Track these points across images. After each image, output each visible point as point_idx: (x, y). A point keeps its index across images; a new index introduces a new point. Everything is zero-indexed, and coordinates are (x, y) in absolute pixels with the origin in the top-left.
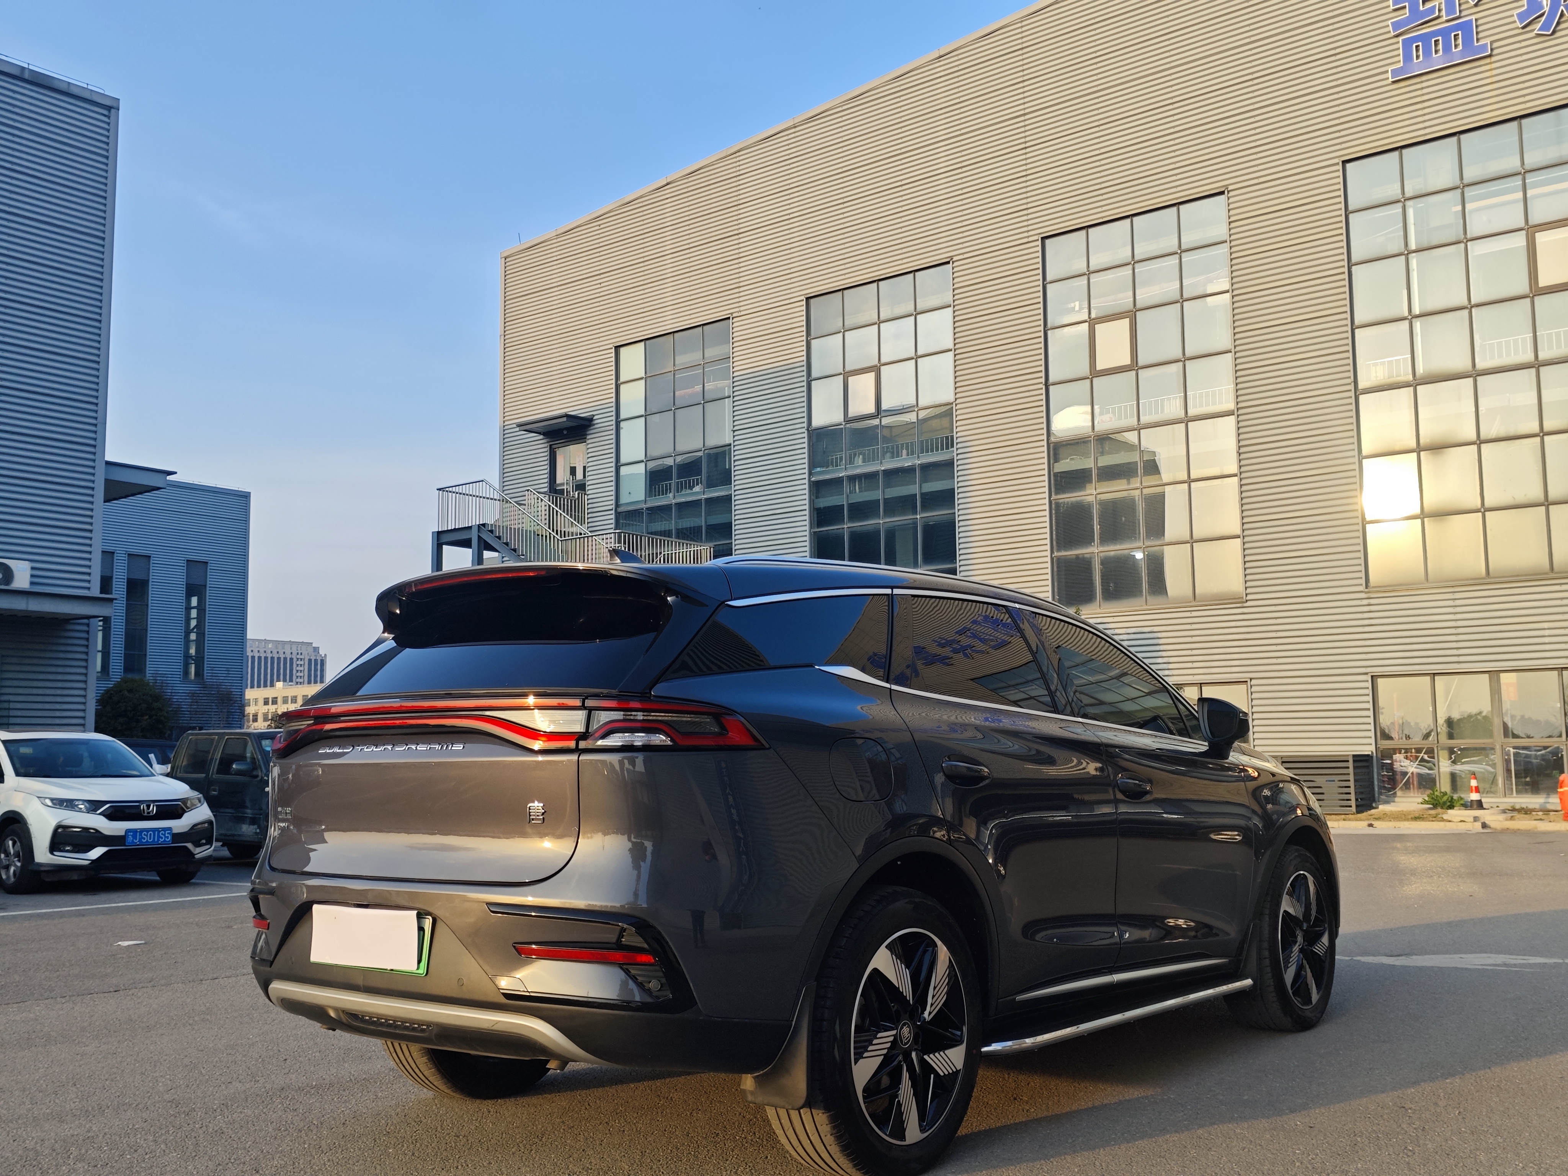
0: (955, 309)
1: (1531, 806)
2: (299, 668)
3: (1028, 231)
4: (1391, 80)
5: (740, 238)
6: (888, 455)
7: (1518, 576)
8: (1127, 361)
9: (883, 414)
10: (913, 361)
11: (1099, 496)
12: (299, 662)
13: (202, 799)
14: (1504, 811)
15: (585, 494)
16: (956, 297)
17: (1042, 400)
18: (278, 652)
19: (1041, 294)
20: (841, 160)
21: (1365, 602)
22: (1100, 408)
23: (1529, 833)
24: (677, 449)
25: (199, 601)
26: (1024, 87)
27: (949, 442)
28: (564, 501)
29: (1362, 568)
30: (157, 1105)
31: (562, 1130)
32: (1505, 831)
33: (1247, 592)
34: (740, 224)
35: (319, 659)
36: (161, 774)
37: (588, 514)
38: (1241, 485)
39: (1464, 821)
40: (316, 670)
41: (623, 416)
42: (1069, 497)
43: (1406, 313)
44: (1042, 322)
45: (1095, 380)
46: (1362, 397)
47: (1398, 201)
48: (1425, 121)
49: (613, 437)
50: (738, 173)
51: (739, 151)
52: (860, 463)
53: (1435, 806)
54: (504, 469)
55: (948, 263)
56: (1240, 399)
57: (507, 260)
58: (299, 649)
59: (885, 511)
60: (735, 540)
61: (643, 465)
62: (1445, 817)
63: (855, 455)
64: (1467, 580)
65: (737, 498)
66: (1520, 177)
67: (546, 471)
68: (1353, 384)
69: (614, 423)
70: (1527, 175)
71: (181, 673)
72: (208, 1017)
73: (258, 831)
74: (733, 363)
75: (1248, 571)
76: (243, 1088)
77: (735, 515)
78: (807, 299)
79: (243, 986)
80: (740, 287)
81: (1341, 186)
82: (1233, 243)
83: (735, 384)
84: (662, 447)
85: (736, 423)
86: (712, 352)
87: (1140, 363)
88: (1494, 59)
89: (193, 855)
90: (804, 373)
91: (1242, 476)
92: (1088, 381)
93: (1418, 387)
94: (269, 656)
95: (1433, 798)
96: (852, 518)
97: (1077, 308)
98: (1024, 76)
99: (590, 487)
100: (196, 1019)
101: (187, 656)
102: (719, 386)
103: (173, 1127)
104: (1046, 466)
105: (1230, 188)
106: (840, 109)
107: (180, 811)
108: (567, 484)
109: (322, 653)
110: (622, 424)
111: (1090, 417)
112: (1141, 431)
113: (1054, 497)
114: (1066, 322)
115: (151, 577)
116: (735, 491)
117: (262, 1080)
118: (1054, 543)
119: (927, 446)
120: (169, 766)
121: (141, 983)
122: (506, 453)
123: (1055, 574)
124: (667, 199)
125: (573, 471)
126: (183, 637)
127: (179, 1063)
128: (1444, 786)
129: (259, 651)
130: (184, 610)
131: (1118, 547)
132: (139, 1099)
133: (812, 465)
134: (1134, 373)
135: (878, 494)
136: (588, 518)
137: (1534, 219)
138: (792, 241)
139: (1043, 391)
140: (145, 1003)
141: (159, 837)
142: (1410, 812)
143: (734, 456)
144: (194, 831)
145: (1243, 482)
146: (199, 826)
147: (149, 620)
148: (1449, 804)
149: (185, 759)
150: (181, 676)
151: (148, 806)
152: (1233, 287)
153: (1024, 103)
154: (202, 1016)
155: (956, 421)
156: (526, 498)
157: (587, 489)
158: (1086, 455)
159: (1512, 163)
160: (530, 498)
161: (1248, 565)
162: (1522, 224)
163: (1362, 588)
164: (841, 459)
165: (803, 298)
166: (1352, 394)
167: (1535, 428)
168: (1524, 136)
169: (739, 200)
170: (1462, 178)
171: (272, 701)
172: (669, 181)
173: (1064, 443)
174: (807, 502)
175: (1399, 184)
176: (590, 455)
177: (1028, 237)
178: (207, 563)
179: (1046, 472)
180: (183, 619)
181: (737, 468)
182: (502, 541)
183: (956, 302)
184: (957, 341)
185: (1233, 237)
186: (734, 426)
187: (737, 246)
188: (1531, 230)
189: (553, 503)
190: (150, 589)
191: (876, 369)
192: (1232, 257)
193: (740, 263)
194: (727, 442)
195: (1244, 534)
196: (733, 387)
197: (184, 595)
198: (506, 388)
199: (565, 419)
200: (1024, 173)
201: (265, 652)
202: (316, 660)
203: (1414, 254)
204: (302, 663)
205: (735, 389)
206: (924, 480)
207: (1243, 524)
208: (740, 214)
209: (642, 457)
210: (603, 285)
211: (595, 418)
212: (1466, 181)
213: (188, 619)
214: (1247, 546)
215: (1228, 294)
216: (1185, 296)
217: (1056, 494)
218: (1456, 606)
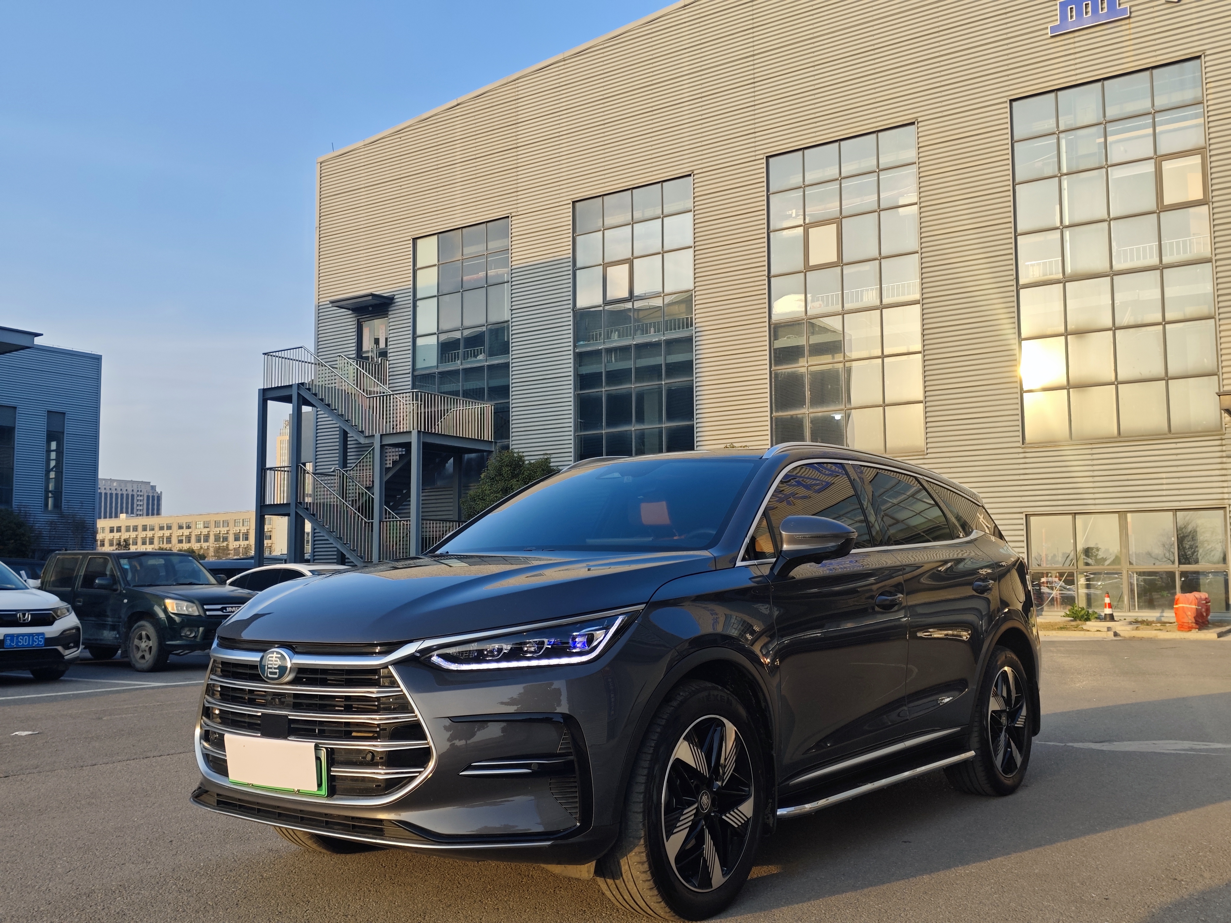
0: (695, 213)
1: (1150, 619)
2: (139, 503)
3: (756, 151)
4: (1050, 35)
5: (518, 151)
6: (639, 332)
7: (1143, 436)
8: (834, 258)
9: (635, 299)
10: (661, 255)
11: (809, 368)
12: (139, 498)
13: (71, 609)
14: (1130, 623)
15: (387, 360)
16: (696, 204)
17: (765, 289)
18: (121, 490)
19: (765, 203)
20: (602, 89)
21: (1022, 455)
22: (812, 296)
23: (1151, 640)
24: (464, 324)
25: (58, 445)
26: (753, 33)
27: (688, 323)
28: (369, 365)
29: (1020, 428)
30: (59, 887)
31: (441, 909)
32: (1133, 639)
33: (928, 446)
34: (518, 139)
35: (156, 495)
36: (34, 588)
37: (389, 376)
38: (924, 361)
39: (1100, 631)
40: (153, 505)
41: (419, 296)
42: (786, 369)
43: (1058, 224)
44: (766, 226)
45: (808, 273)
46: (1022, 292)
47: (1054, 134)
48: (1076, 69)
49: (411, 313)
50: (517, 97)
51: (518, 79)
52: (616, 338)
53: (1075, 619)
54: (318, 338)
55: (690, 175)
56: (925, 291)
57: (322, 165)
58: (139, 487)
59: (636, 378)
60: (512, 400)
61: (436, 336)
62: (1085, 627)
63: (612, 332)
64: (1103, 438)
65: (514, 365)
66: (1151, 116)
67: (354, 341)
68: (1015, 280)
69: (411, 301)
70: (1156, 115)
71: (43, 505)
72: (94, 801)
73: (118, 636)
74: (511, 254)
75: (929, 430)
76: (137, 870)
77: (512, 379)
78: (574, 202)
79: (121, 772)
80: (518, 191)
81: (1009, 120)
82: (921, 165)
83: (513, 271)
84: (451, 322)
85: (513, 304)
86: (494, 245)
87: (845, 261)
88: (1132, 20)
89: (63, 656)
90: (571, 264)
91: (925, 354)
92: (803, 274)
93: (1067, 284)
94: (114, 492)
95: (1073, 613)
96: (608, 384)
97: (794, 215)
98: (753, 23)
99: (391, 355)
100: (83, 802)
101: (47, 491)
102: (499, 273)
103: (77, 909)
104: (767, 343)
105: (920, 119)
106: (602, 47)
107: (51, 619)
108: (372, 351)
109: (158, 490)
110: (419, 303)
111: (803, 304)
112: (845, 315)
113: (773, 368)
114: (785, 226)
115: (17, 424)
116: (512, 359)
117: (153, 861)
118: (773, 405)
119: (671, 326)
120: (39, 581)
121: (27, 769)
122: (320, 325)
123: (774, 430)
124: (457, 117)
125: (377, 341)
126: (44, 475)
127: (74, 846)
128: (1081, 603)
129: (105, 489)
130: (45, 453)
131: (825, 409)
132: (41, 881)
133: (577, 338)
134: (839, 268)
135: (630, 364)
136: (389, 380)
137: (1162, 150)
138: (561, 154)
139: (766, 282)
140: (33, 789)
141: (33, 641)
142: (1056, 623)
143: (512, 331)
144: (62, 636)
145: (926, 358)
146: (68, 632)
147: (15, 460)
148: (1086, 617)
149: (54, 574)
150: (43, 507)
151: (24, 615)
152: (921, 200)
153: (754, 46)
154: (88, 800)
155: (695, 305)
156: (337, 362)
157: (388, 355)
158: (799, 334)
159: (1145, 105)
160: (340, 363)
161: (929, 425)
162: (1151, 153)
163: (1020, 444)
164: (600, 335)
165: (570, 201)
166: (1014, 288)
167: (1159, 318)
168: (1154, 84)
169: (518, 119)
170: (1104, 116)
171: (117, 530)
172: (459, 102)
173: (782, 324)
174: (572, 369)
175: (1055, 120)
176: (391, 328)
177: (755, 156)
178: (65, 413)
179: (767, 348)
180: (44, 460)
181: (514, 340)
182: (318, 398)
183: (696, 208)
184: (696, 239)
185: (921, 160)
186: (512, 306)
187: (515, 158)
188: (1159, 159)
189: (360, 367)
190: (16, 435)
191: (630, 262)
192: (920, 176)
193: (518, 171)
194: (506, 319)
195: (926, 400)
196: (512, 274)
197: (45, 440)
198: (321, 271)
199: (370, 298)
200: (753, 104)
201: (110, 489)
202: (153, 497)
203: (1065, 177)
204: (142, 498)
205: (513, 275)
206: (668, 353)
207: (925, 392)
208: (518, 131)
209: (435, 330)
210: (403, 187)
211: (395, 297)
212: (1107, 119)
213: (48, 460)
214: (928, 409)
215: (916, 206)
216: (882, 207)
217: (775, 366)
218: (1093, 460)
